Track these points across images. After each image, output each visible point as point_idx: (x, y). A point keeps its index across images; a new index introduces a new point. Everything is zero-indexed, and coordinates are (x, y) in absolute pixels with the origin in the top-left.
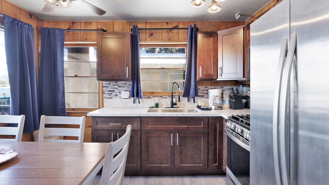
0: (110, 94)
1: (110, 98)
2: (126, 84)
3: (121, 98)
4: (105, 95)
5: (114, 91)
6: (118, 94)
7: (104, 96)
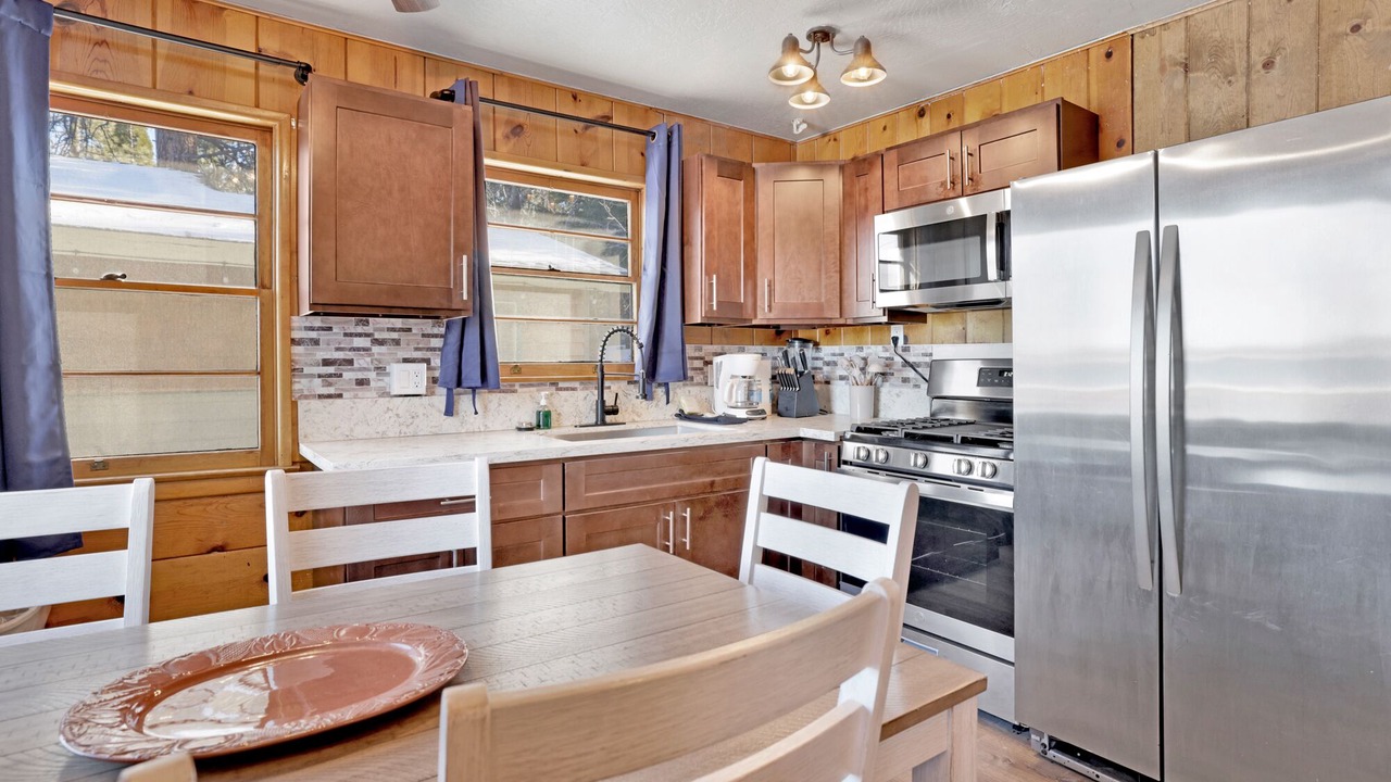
0: (330, 376)
1: (330, 396)
2: (410, 330)
3: (385, 394)
4: (301, 385)
5: (350, 362)
6: (372, 375)
7: (296, 387)
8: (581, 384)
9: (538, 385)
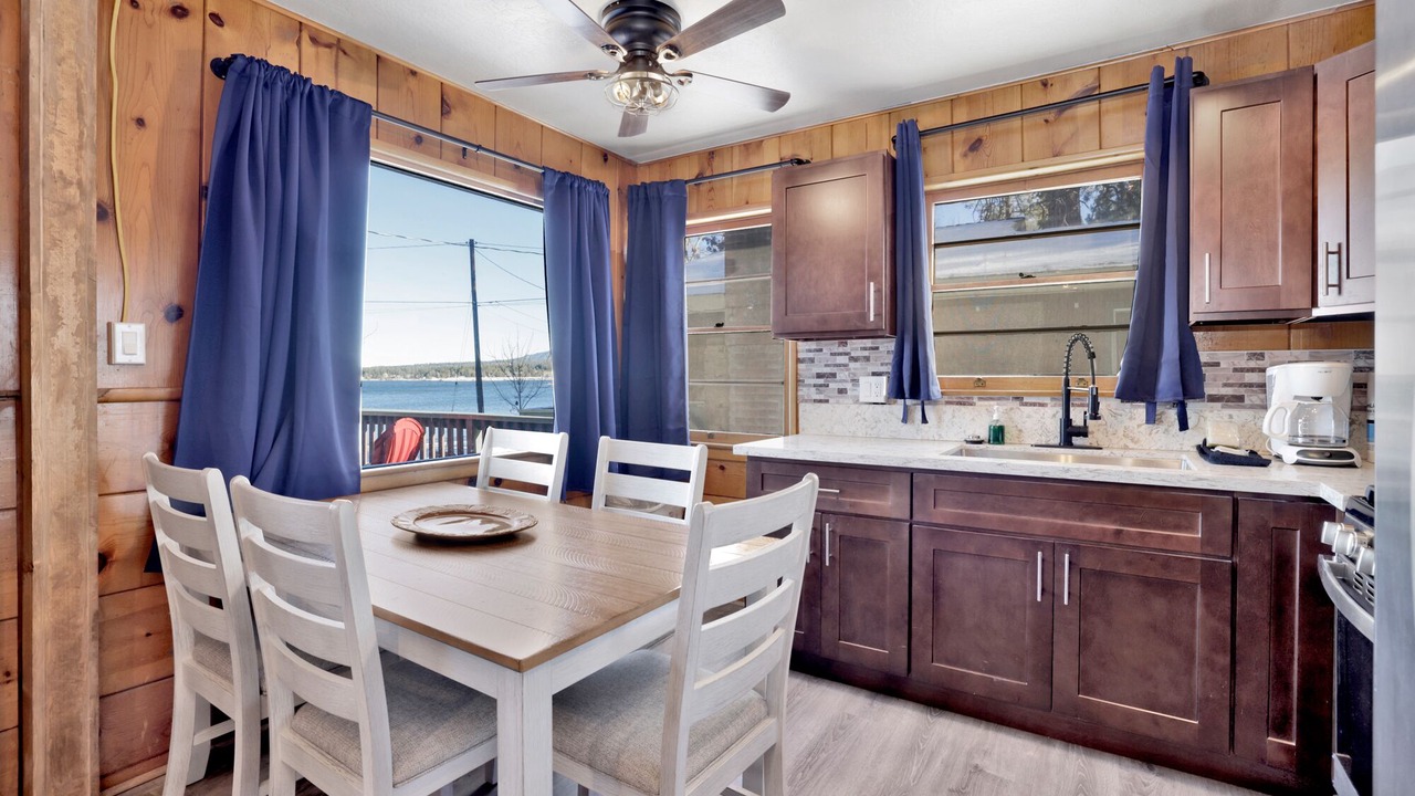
0: (821, 386)
1: (820, 401)
2: (877, 348)
3: (857, 401)
4: (803, 392)
5: (834, 375)
6: (848, 386)
7: (800, 393)
8: (1053, 399)
9: (999, 399)
